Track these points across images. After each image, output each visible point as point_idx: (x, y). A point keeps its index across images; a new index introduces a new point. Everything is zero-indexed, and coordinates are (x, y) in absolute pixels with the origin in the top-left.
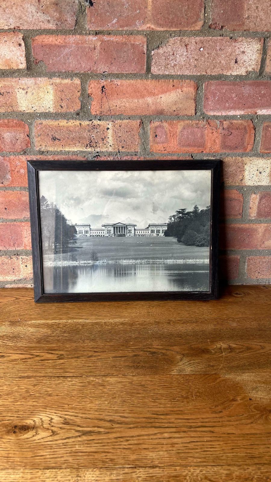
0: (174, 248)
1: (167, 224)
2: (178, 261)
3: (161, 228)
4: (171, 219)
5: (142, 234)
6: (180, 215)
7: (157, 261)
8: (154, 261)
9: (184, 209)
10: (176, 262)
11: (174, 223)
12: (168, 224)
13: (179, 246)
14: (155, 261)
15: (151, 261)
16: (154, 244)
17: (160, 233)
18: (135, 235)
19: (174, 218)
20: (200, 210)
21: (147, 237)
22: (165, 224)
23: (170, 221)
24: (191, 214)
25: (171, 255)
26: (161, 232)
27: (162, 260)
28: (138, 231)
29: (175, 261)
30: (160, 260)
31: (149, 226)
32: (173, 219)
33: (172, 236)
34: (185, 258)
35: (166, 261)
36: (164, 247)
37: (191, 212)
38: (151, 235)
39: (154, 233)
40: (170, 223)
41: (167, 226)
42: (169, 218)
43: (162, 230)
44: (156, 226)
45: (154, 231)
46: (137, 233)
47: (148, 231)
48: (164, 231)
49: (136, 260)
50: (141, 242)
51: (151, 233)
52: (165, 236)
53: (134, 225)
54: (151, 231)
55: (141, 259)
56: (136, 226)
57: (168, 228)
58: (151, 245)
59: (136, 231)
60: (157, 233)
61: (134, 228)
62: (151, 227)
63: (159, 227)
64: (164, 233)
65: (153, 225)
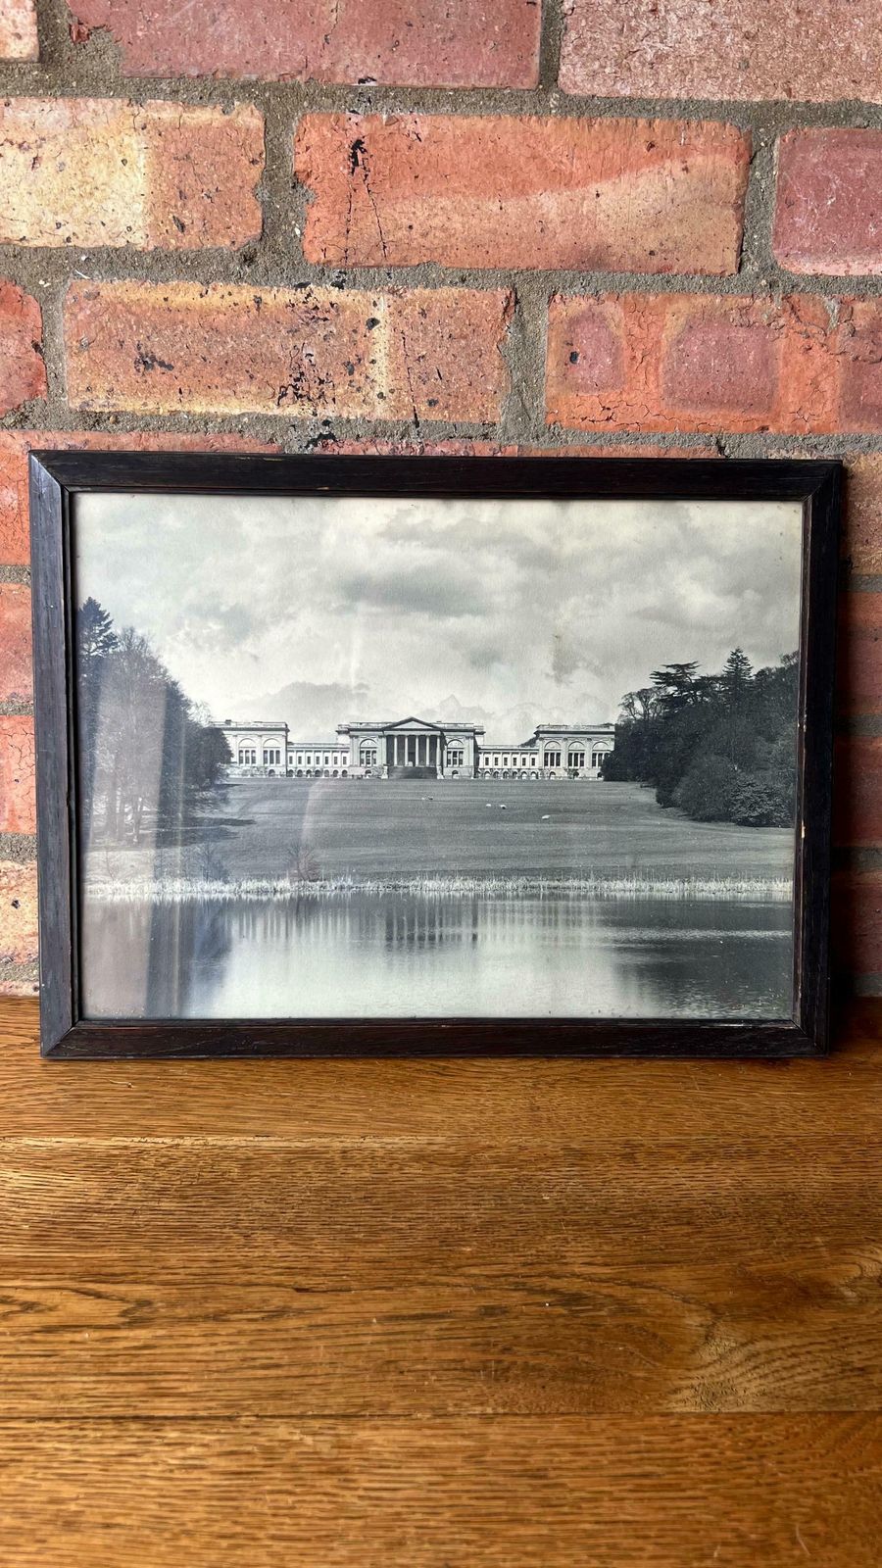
0: (642, 829)
1: (612, 729)
2: (657, 885)
3: (588, 744)
4: (629, 706)
5: (515, 769)
6: (671, 690)
7: (567, 884)
8: (556, 883)
9: (687, 666)
10: (651, 889)
11: (645, 721)
12: (617, 726)
13: (665, 821)
14: (560, 884)
15: (542, 883)
16: (557, 811)
17: (582, 764)
18: (476, 772)
19: (645, 705)
20: (754, 672)
21: (528, 781)
22: (607, 725)
23: (626, 713)
24: (718, 686)
25: (628, 861)
26: (587, 759)
27: (591, 883)
28: (491, 758)
29: (645, 885)
30: (583, 884)
31: (537, 733)
32: (638, 706)
33: (634, 780)
34: (689, 877)
35: (605, 884)
36: (599, 824)
37: (715, 679)
38: (543, 774)
39: (558, 764)
40: (628, 723)
41: (613, 736)
42: (623, 701)
43: (594, 755)
44: (566, 736)
45: (559, 754)
46: (487, 764)
47: (533, 756)
48: (600, 755)
49: (479, 880)
50: (502, 802)
51: (546, 764)
52: (606, 780)
53: (473, 731)
54: (546, 754)
55: (501, 875)
56: (482, 733)
57: (616, 746)
58: (546, 817)
59: (481, 756)
60: (570, 765)
61: (475, 742)
62: (547, 738)
63: (582, 740)
64: (599, 766)
65: (554, 731)
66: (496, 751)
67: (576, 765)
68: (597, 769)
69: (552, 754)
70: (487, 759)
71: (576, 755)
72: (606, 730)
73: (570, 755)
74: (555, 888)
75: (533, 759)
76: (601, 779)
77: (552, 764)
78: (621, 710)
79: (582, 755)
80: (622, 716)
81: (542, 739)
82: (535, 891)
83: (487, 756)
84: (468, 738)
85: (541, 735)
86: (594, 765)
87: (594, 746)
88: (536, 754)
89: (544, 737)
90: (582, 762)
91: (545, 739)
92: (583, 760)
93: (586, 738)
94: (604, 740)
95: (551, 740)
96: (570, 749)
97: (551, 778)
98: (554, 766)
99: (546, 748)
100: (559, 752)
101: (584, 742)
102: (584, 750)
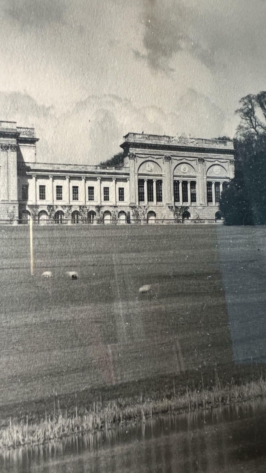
1: (230, 146)
3: (199, 167)
4: (249, 114)
5: (91, 205)
7: (182, 401)
8: (166, 403)
12: (235, 141)
14: (173, 403)
15: (143, 408)
17: (194, 199)
18: (23, 212)
22: (224, 140)
23: (245, 124)
26: (200, 191)
27: (217, 393)
28: (50, 185)
31: (126, 146)
35: (236, 392)
38: (137, 214)
39: (159, 199)
40: (249, 138)
41: (232, 157)
42: (241, 106)
43: (209, 184)
44: (168, 153)
45: (159, 182)
46: (42, 196)
47: (121, 184)
48: (217, 184)
49: (31, 422)
50: (71, 267)
51: (141, 199)
52: (227, 223)
53: (16, 135)
54: (141, 182)
55: (73, 404)
56: (33, 141)
57: (236, 173)
58: (145, 288)
59: (31, 182)
60: (177, 199)
61: (20, 157)
62: (141, 156)
63: (190, 160)
64: (216, 202)
65: (150, 144)
66: (59, 175)
67: (185, 200)
68: (215, 207)
69: (150, 182)
70: (42, 189)
71: (185, 183)
72: (222, 147)
73: (176, 183)
74: (165, 412)
75: (121, 190)
76: (220, 222)
77: (150, 199)
78: (238, 120)
79: (193, 184)
80: (240, 127)
81: (133, 156)
82: (132, 424)
83: (41, 182)
84: (6, 148)
85: (132, 150)
86: (210, 200)
87: (208, 170)
88: (125, 180)
89: (136, 153)
90: (193, 195)
91: (138, 157)
92: (194, 193)
93: (197, 157)
94: (220, 162)
95: (147, 159)
96: (174, 174)
97: (150, 222)
98: (153, 201)
99: (140, 172)
100: (159, 178)
101: (193, 163)
102: (195, 177)
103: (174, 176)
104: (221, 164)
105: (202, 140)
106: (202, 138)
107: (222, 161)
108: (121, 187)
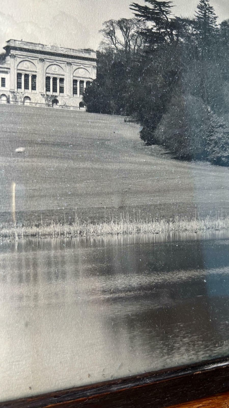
0: (127, 166)
1: (94, 56)
2: (144, 227)
3: (68, 68)
6: (150, 24)
7: (48, 230)
8: (34, 230)
9: (164, 4)
10: (139, 231)
11: (126, 52)
12: (98, 53)
13: (149, 159)
14: (40, 230)
15: (16, 231)
16: (31, 143)
17: (62, 90)
19: (126, 34)
20: (219, 21)
22: (88, 51)
23: (107, 40)
24: (191, 29)
25: (115, 201)
26: (68, 85)
27: (76, 227)
29: (132, 227)
30: (66, 228)
31: (8, 48)
32: (119, 34)
33: (118, 113)
34: (173, 216)
35: (91, 228)
36: (84, 159)
37: (187, 21)
38: (15, 97)
39: (34, 88)
40: (110, 52)
41: (95, 64)
42: (104, 27)
43: (75, 82)
45: (34, 77)
47: (3, 75)
48: (82, 82)
51: (19, 86)
52: (89, 111)
54: (19, 75)
57: (98, 75)
58: (21, 149)
60: (48, 89)
62: (20, 56)
63: (60, 63)
64: (80, 94)
65: (27, 49)
67: (55, 90)
68: (79, 98)
69: (27, 76)
71: (55, 79)
72: (87, 55)
73: (48, 78)
74: (33, 235)
75: (3, 79)
76: (84, 109)
77: (26, 87)
78: (102, 37)
79: (62, 80)
80: (103, 43)
81: (14, 56)
82: (7, 241)
85: (12, 52)
86: (75, 92)
87: (74, 71)
88: (7, 72)
89: (16, 54)
90: (62, 88)
91: (17, 57)
92: (62, 86)
93: (66, 62)
94: (85, 66)
95: (25, 59)
96: (47, 72)
97: (25, 104)
98: (28, 89)
99: (19, 68)
100: (34, 74)
101: (62, 65)
102: (63, 75)
103: (46, 73)
104: (86, 68)
105: (71, 49)
106: (70, 48)
107: (86, 66)
108: (3, 77)
